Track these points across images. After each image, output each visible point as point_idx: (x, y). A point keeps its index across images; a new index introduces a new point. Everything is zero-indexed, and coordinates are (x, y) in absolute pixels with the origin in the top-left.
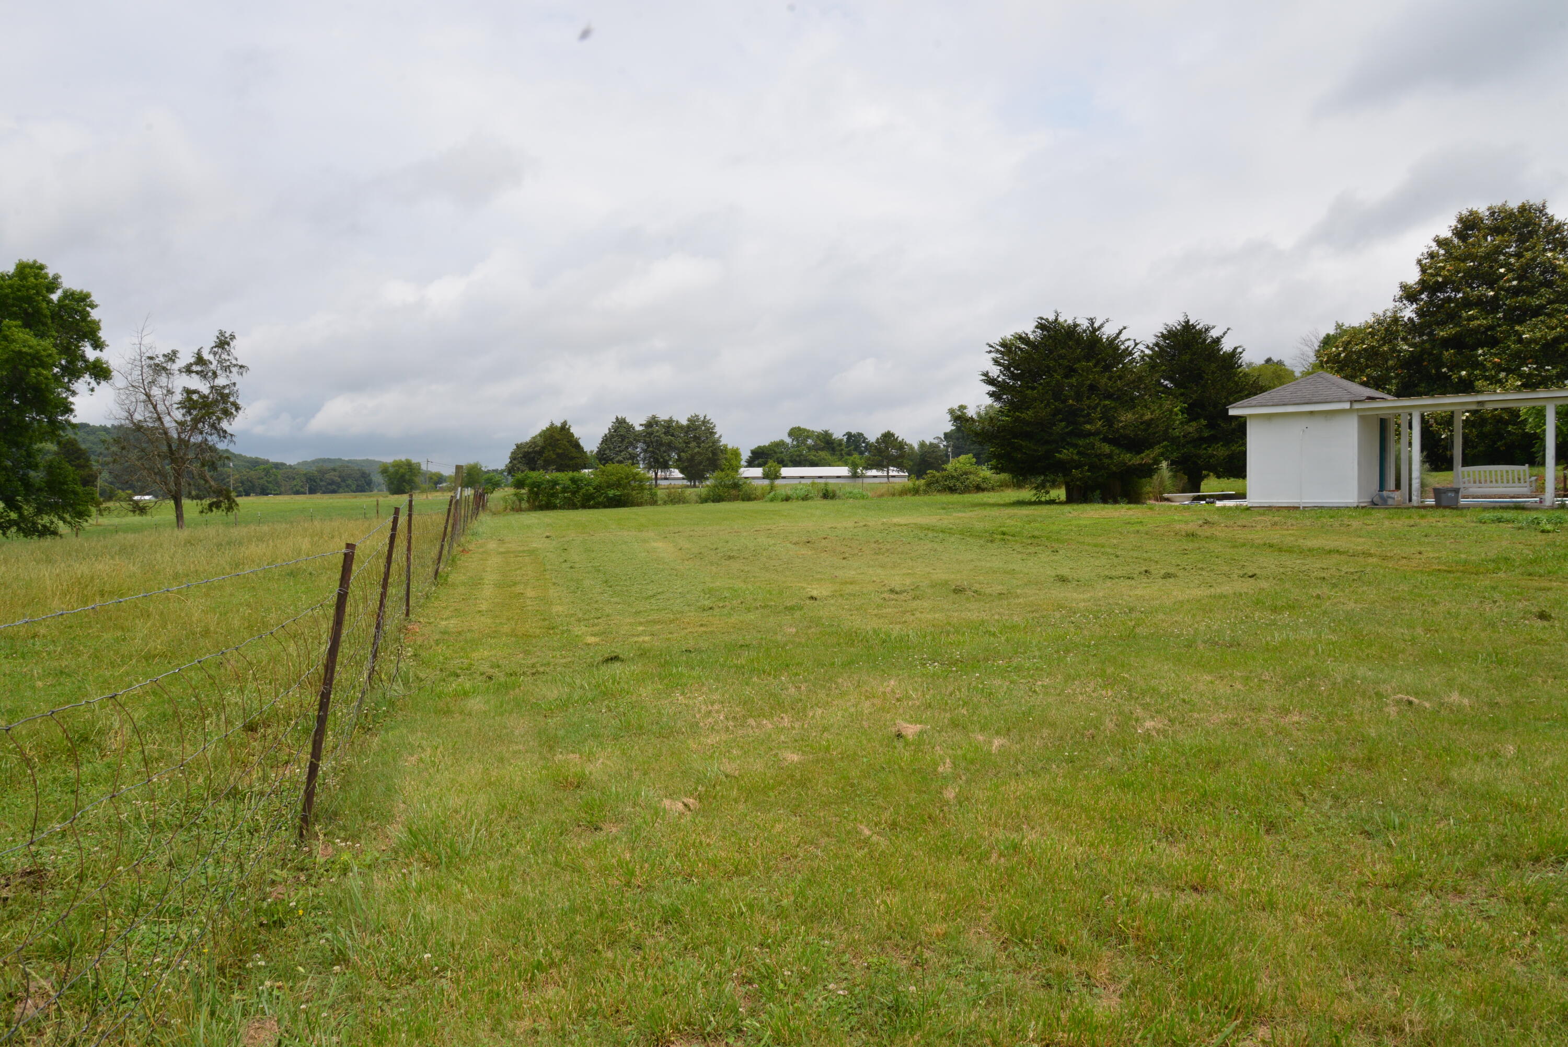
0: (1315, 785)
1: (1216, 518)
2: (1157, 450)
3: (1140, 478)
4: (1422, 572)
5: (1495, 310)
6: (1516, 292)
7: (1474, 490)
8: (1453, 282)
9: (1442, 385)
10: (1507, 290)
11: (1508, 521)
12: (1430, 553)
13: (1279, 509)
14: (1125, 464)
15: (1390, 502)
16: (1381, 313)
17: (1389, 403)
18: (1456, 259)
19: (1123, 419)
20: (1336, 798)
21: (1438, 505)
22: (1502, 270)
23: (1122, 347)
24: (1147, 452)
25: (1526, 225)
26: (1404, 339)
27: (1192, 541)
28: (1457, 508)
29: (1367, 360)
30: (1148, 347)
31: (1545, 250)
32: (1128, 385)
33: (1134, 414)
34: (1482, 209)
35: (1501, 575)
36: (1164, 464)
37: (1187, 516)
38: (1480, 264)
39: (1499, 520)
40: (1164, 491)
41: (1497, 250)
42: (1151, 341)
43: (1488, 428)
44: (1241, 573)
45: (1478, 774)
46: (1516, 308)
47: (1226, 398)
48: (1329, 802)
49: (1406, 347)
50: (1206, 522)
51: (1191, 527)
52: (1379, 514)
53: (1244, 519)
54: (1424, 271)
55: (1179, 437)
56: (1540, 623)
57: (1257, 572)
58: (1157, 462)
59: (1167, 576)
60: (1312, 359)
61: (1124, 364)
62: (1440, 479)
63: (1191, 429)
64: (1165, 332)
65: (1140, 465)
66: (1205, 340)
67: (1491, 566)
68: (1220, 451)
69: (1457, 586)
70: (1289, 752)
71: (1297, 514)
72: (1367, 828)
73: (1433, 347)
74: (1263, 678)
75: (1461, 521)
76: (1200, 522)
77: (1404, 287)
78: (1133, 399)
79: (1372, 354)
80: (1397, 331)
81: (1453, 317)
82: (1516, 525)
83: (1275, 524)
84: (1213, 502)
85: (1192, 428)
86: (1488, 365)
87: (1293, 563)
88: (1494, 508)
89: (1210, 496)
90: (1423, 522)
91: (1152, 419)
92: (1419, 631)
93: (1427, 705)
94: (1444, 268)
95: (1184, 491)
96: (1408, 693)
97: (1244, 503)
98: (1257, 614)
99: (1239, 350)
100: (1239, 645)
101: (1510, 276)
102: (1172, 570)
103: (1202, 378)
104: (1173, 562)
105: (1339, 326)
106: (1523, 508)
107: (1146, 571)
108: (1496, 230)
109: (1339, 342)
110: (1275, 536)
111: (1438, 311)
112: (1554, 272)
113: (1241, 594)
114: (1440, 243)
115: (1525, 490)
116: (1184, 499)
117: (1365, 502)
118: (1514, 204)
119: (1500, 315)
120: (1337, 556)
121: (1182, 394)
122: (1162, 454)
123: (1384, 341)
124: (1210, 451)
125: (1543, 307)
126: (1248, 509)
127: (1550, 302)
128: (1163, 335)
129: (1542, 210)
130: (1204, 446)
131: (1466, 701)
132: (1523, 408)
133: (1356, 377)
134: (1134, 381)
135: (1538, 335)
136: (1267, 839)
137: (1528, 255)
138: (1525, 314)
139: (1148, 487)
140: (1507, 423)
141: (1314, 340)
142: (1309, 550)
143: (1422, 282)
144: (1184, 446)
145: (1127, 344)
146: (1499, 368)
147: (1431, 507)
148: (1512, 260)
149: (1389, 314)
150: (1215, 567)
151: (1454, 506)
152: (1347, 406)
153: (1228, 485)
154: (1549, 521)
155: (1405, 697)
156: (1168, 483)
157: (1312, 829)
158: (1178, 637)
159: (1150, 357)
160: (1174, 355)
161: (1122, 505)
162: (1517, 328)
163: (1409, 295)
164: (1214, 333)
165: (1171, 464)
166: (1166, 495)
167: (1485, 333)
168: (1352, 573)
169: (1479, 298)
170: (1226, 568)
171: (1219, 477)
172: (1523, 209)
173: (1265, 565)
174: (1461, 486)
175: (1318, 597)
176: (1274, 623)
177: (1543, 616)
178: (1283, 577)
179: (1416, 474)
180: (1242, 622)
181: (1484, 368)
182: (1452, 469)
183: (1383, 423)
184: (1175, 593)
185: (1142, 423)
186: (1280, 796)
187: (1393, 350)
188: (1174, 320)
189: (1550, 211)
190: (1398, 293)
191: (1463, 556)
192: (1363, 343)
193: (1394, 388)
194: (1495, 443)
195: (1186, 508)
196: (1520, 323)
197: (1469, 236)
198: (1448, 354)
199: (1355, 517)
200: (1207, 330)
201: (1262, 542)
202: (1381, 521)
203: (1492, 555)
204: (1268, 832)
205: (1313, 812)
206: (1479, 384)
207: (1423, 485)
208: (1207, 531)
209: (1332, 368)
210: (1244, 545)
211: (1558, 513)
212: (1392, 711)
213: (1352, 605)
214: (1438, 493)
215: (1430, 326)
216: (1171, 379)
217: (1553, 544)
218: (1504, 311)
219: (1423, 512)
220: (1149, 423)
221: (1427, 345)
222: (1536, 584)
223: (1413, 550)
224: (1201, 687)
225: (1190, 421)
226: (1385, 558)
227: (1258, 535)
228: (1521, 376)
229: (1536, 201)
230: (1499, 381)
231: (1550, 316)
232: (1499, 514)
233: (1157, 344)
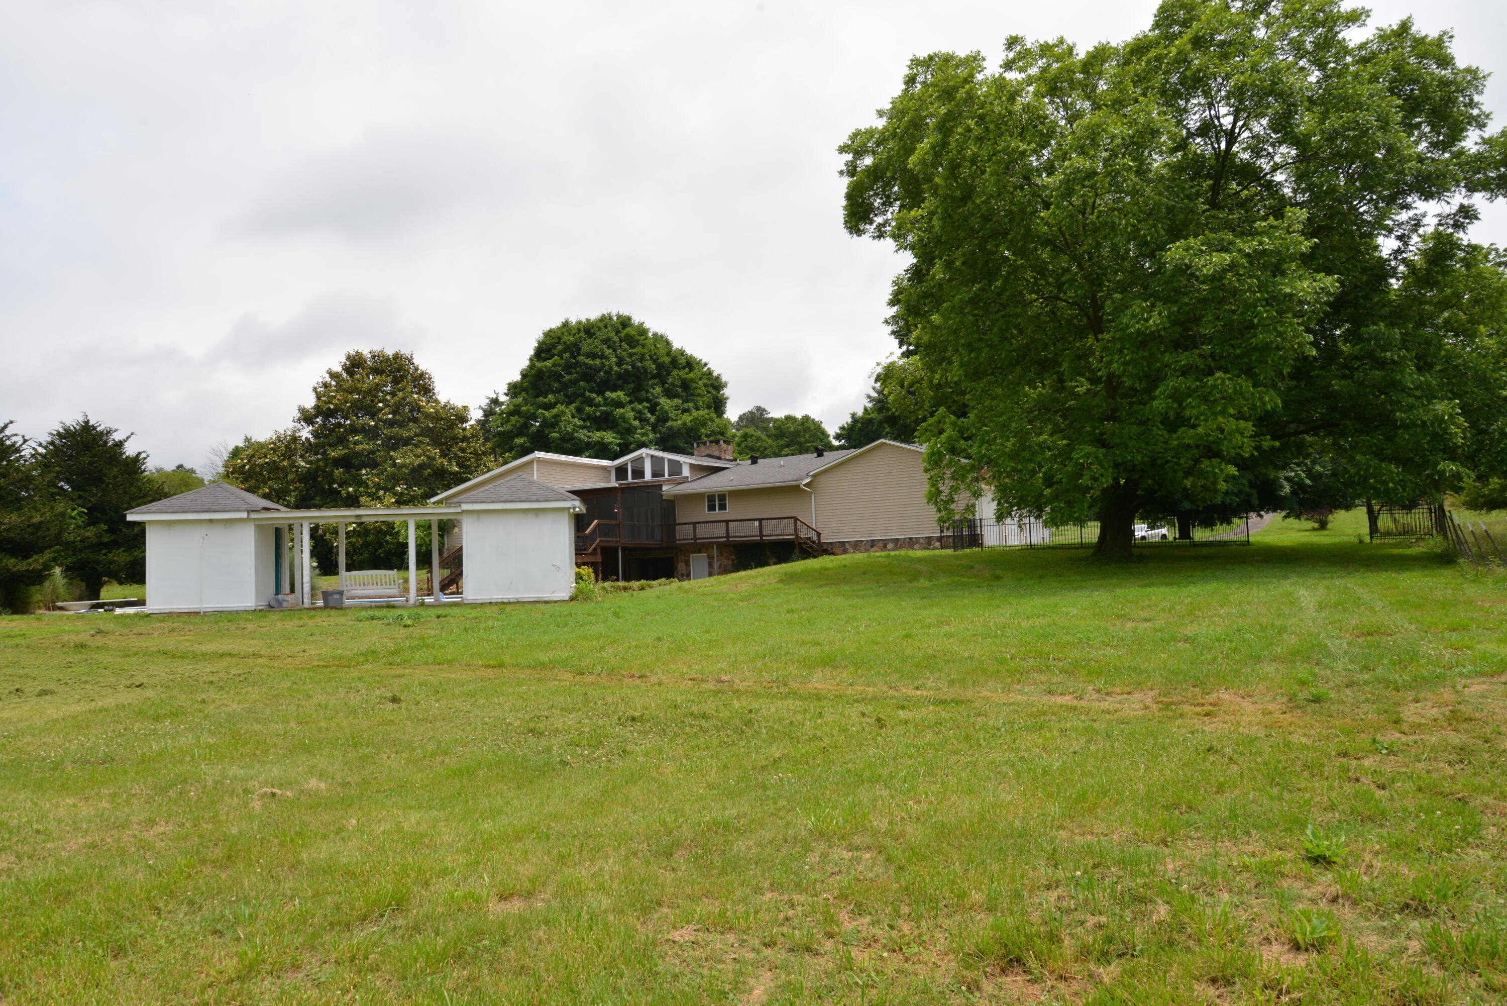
0: (172, 895)
1: (111, 626)
2: (48, 555)
3: (28, 585)
4: (303, 669)
5: (376, 437)
6: (391, 424)
7: (354, 593)
8: (342, 410)
9: (333, 499)
10: (385, 422)
11: (379, 619)
12: (312, 650)
13: (180, 614)
14: (8, 570)
15: (285, 604)
16: (282, 432)
17: (283, 514)
18: (345, 390)
19: (6, 521)
20: (191, 903)
21: (326, 606)
22: (381, 405)
23: (8, 443)
24: (35, 557)
25: (399, 370)
26: (302, 456)
27: (80, 653)
28: (341, 609)
29: (269, 473)
30: (40, 445)
31: (412, 393)
32: (13, 484)
33: (19, 516)
34: (366, 352)
35: (369, 666)
36: (58, 570)
37: (80, 625)
38: (364, 397)
39: (373, 618)
40: (58, 599)
41: (377, 388)
42: (45, 438)
43: (370, 538)
44: (128, 683)
45: (321, 851)
46: (391, 438)
47: (129, 503)
48: (185, 908)
49: (303, 464)
50: (100, 632)
51: (82, 638)
52: (274, 617)
53: (142, 627)
54: (318, 398)
55: (74, 542)
56: (391, 706)
57: (145, 681)
58: (47, 567)
59: (43, 693)
60: (221, 470)
61: (9, 462)
62: (328, 583)
63: (88, 534)
64: (61, 430)
65: (27, 571)
66: (106, 443)
67: (361, 659)
68: (121, 557)
69: (330, 680)
70: (150, 867)
71: (198, 620)
72: (219, 927)
73: (326, 466)
74: (133, 792)
75: (342, 620)
76: (93, 632)
77: (302, 410)
78: (19, 500)
79: (274, 467)
80: (296, 449)
81: (342, 440)
82: (386, 621)
83: (172, 630)
84: (112, 610)
85: (90, 532)
86: (370, 483)
87: (184, 668)
88: (371, 607)
89: (112, 604)
90: (311, 623)
91: (41, 523)
92: (293, 724)
93: (289, 794)
94: (335, 397)
95: (80, 599)
96: (273, 786)
97: (145, 610)
98: (138, 725)
99: (143, 456)
100: (113, 760)
101: (387, 410)
102: (51, 686)
103: (103, 482)
104: (54, 677)
105: (248, 440)
106: (394, 607)
107: (17, 690)
108: (377, 371)
109: (243, 454)
110: (171, 643)
111: (330, 434)
112: (419, 411)
113: (124, 706)
114: (333, 375)
115: (395, 591)
116: (81, 607)
117: (263, 604)
118: (390, 352)
119: (379, 442)
120: (228, 659)
121: (80, 497)
122: (54, 559)
123: (285, 456)
124: (110, 556)
125: (411, 438)
126: (148, 615)
127: (416, 435)
128: (59, 434)
129: (410, 360)
130: (104, 551)
131: (323, 785)
132: (397, 521)
133: (259, 488)
134: (21, 480)
135: (408, 461)
136: (114, 964)
137: (400, 394)
138: (397, 443)
139: (37, 594)
140: (385, 534)
141: (223, 450)
142: (203, 655)
143: (317, 407)
144: (81, 551)
145: (13, 439)
146: (378, 487)
147: (320, 608)
148: (388, 397)
149: (289, 433)
150: (100, 679)
151: (339, 607)
152: (244, 515)
153: (128, 592)
154: (409, 617)
155: (269, 790)
156: (62, 591)
157: (162, 942)
158: (44, 759)
159: (44, 456)
160: (72, 456)
161: (4, 616)
162: (392, 453)
163: (307, 418)
164: (117, 437)
165: (66, 570)
166: (59, 604)
167: (367, 456)
168: (239, 675)
169: (363, 426)
170: (113, 680)
171: (121, 583)
172: (396, 357)
173: (155, 673)
174: (345, 589)
175: (203, 701)
176: (154, 732)
177: (395, 700)
178: (171, 684)
179: (307, 578)
180: (120, 735)
181: (367, 486)
182: (337, 574)
183: (278, 532)
184: (49, 712)
185: (29, 526)
186: (134, 915)
187: (293, 465)
188: (73, 419)
189: (416, 361)
190: (297, 415)
191: (339, 651)
192: (266, 457)
193: (293, 500)
194: (376, 550)
195: (81, 617)
196: (394, 450)
197: (356, 373)
198: (338, 472)
199: (251, 620)
200: (108, 432)
201: (155, 649)
202: (277, 624)
203: (363, 649)
204: (115, 957)
205: (166, 924)
206: (363, 499)
207: (313, 588)
208: (99, 641)
209: (237, 479)
210: (136, 654)
211: (419, 610)
212: (256, 805)
213: (235, 706)
214: (326, 595)
215: (323, 447)
216: (68, 481)
217: (410, 637)
218: (382, 439)
219: (312, 613)
220: (38, 527)
221: (321, 463)
222: (393, 672)
223: (298, 649)
224: (61, 812)
225: (89, 525)
226: (273, 658)
227: (152, 644)
228: (395, 494)
229: (406, 352)
230: (379, 498)
231: (416, 446)
232: (370, 613)
233: (52, 443)
